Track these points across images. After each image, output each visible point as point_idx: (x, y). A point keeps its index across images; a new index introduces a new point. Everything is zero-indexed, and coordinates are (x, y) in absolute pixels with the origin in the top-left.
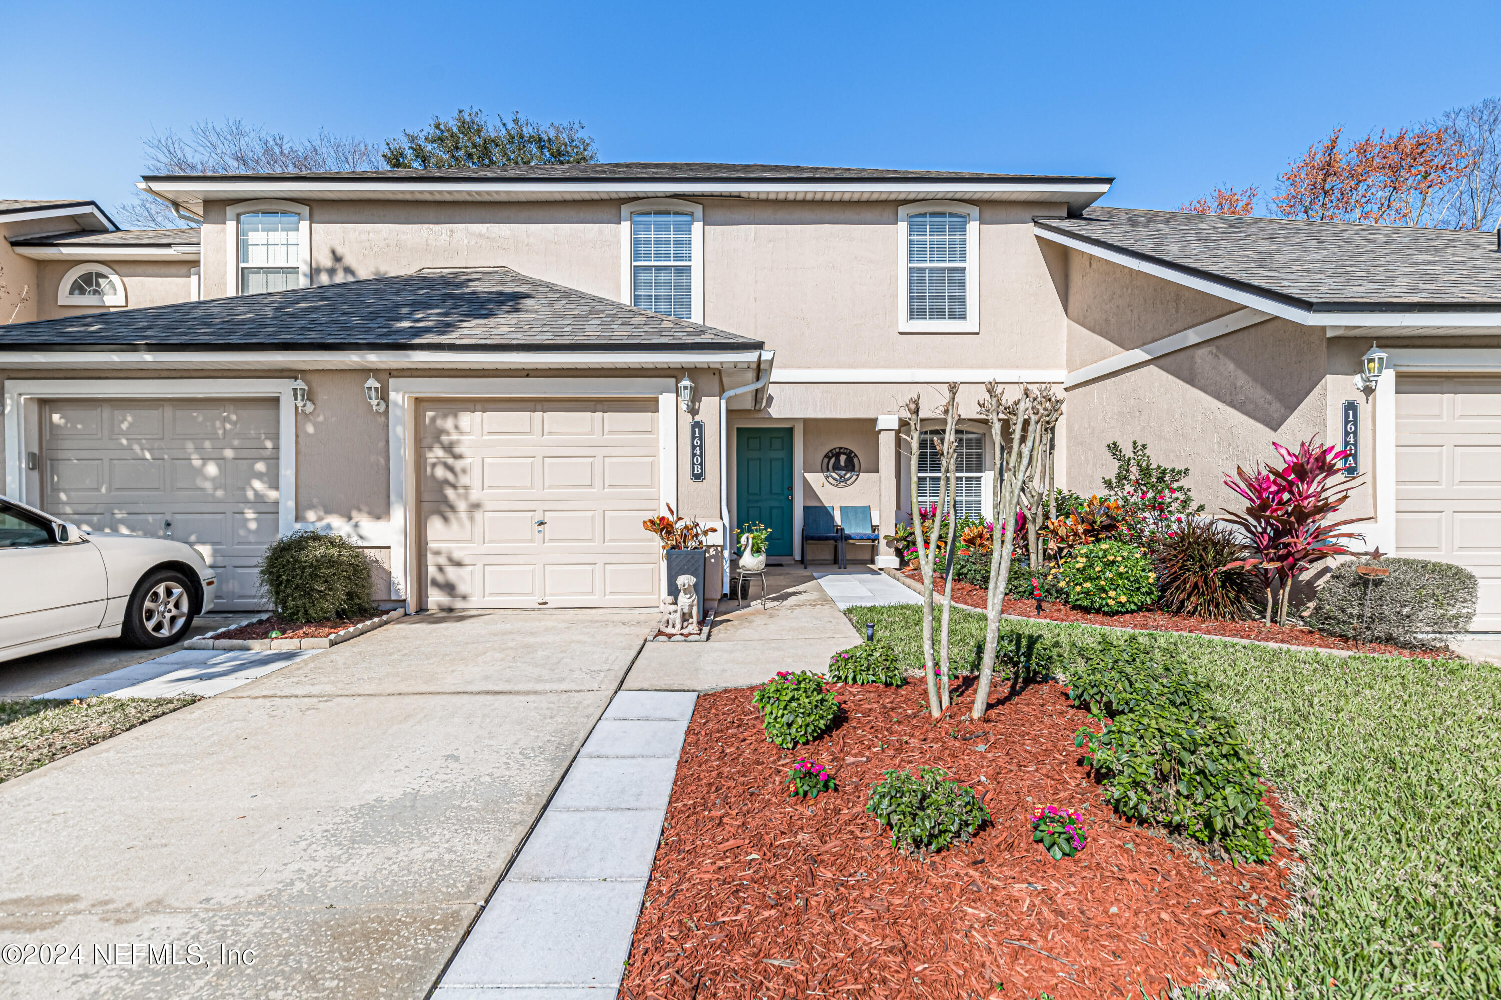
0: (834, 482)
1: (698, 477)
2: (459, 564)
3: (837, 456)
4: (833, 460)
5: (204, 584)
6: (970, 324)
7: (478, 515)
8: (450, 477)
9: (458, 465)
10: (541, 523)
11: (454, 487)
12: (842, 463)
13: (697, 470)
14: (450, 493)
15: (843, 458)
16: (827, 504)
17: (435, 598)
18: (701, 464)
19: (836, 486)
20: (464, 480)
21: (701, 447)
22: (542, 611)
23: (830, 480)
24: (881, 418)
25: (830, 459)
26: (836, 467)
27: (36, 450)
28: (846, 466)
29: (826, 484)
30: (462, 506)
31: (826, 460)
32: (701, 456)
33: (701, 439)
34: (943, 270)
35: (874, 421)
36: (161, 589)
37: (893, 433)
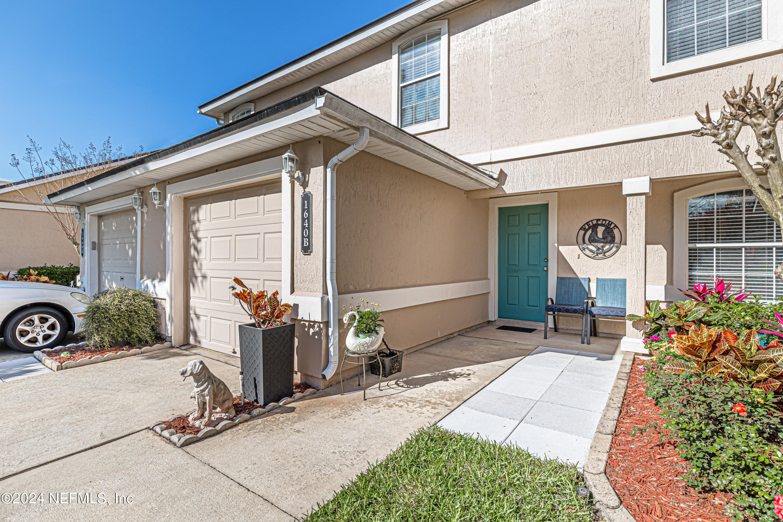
0: (590, 254)
1: (307, 250)
2: (197, 317)
3: (594, 228)
4: (590, 232)
6: (768, 42)
8: (196, 255)
9: (200, 246)
11: (197, 262)
12: (600, 235)
13: (306, 244)
14: (195, 265)
15: (601, 230)
16: (580, 276)
17: (191, 339)
18: (308, 237)
19: (593, 258)
20: (202, 256)
21: (308, 219)
22: (231, 360)
23: (587, 252)
24: (626, 183)
25: (586, 231)
26: (592, 240)
28: (604, 238)
29: (582, 255)
30: (199, 275)
31: (582, 232)
32: (308, 228)
33: (308, 212)
35: (619, 185)
36: (36, 318)
37: (644, 197)
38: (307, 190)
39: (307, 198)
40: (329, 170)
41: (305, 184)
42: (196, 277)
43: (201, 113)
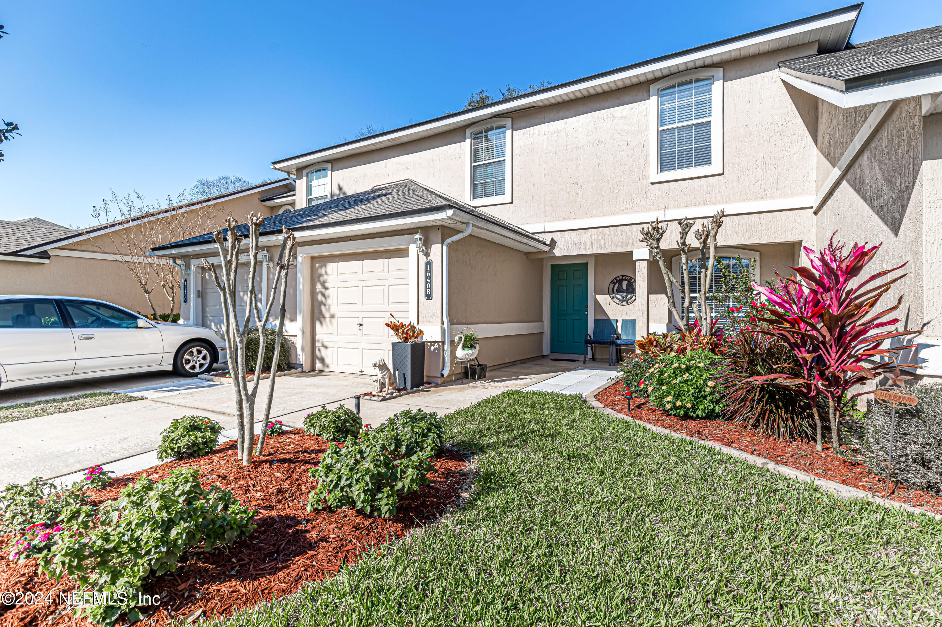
0: (617, 301)
1: (429, 297)
2: (326, 347)
3: (620, 281)
4: (617, 285)
5: (219, 350)
6: (715, 167)
7: (334, 321)
8: (324, 300)
9: (327, 293)
10: (361, 325)
11: (325, 305)
12: (624, 287)
13: (429, 292)
14: (323, 308)
15: (625, 283)
16: (612, 318)
17: (319, 366)
18: (430, 288)
19: (620, 304)
20: (329, 301)
21: (430, 277)
22: (361, 376)
23: (616, 300)
24: (634, 251)
25: (615, 284)
26: (619, 291)
27: (200, 289)
28: (627, 289)
29: (612, 302)
30: (327, 315)
31: (612, 285)
32: (430, 283)
33: (430, 272)
34: (691, 126)
35: (631, 253)
36: (195, 350)
37: (646, 262)
38: (429, 258)
39: (429, 264)
40: (444, 247)
41: (427, 255)
42: (324, 317)
43: (275, 169)
